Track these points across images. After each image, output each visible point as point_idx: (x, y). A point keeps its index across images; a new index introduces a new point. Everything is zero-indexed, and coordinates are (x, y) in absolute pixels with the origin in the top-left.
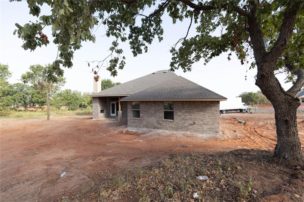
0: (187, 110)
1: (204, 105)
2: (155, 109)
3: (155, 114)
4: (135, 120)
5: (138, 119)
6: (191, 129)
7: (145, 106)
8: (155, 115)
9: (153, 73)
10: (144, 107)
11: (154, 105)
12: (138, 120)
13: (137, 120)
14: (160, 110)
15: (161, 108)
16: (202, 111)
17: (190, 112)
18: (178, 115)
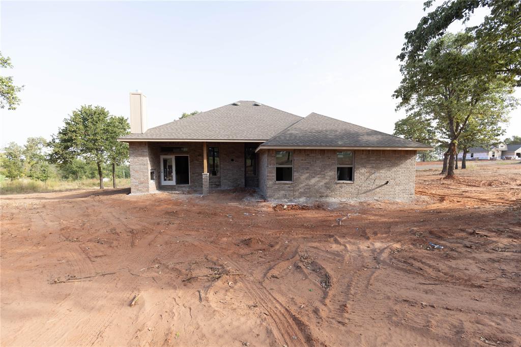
0: (374, 165)
1: (398, 157)
2: (323, 165)
3: (323, 173)
4: (283, 186)
5: (290, 182)
6: (379, 193)
7: (303, 158)
8: (323, 175)
9: (235, 105)
10: (302, 160)
11: (320, 157)
12: (289, 186)
13: (287, 185)
14: (332, 165)
15: (332, 163)
16: (395, 165)
17: (378, 168)
18: (360, 174)
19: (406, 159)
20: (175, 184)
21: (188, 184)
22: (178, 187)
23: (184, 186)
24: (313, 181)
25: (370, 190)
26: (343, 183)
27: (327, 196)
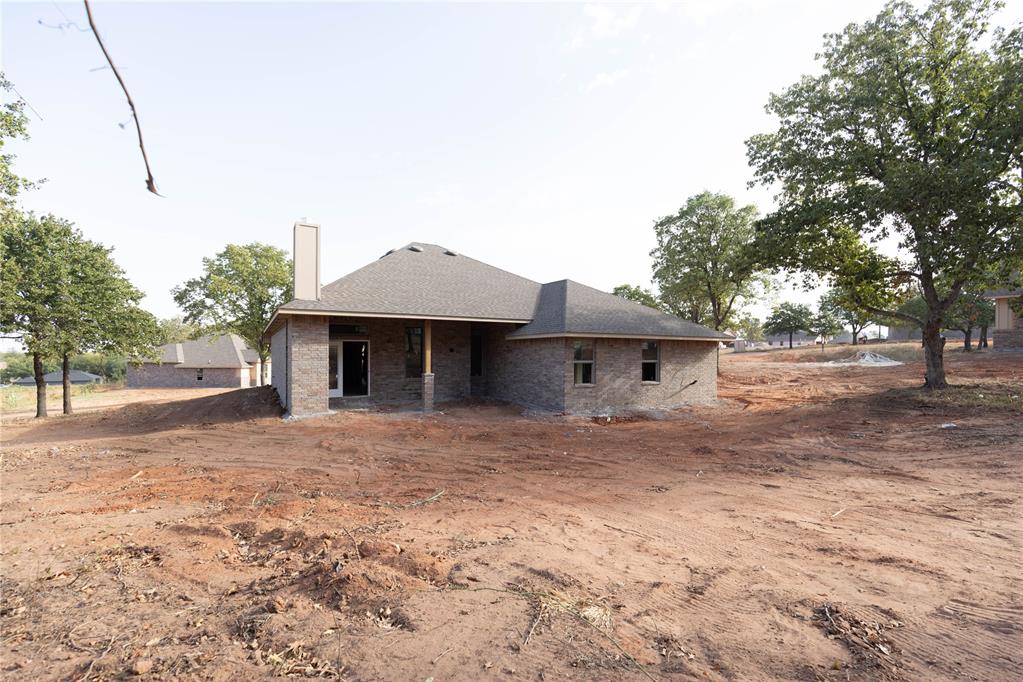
0: (679, 359)
1: (701, 350)
2: (628, 360)
3: (628, 371)
4: (584, 390)
5: (591, 385)
6: (684, 396)
7: (606, 351)
8: (628, 373)
10: (605, 353)
12: (590, 390)
14: (636, 360)
15: (637, 357)
16: (698, 359)
17: (684, 364)
18: (666, 371)
19: (708, 351)
20: (341, 395)
21: (366, 393)
22: (349, 401)
23: (360, 399)
24: (618, 382)
25: (676, 393)
26: (650, 385)
27: (633, 403)
